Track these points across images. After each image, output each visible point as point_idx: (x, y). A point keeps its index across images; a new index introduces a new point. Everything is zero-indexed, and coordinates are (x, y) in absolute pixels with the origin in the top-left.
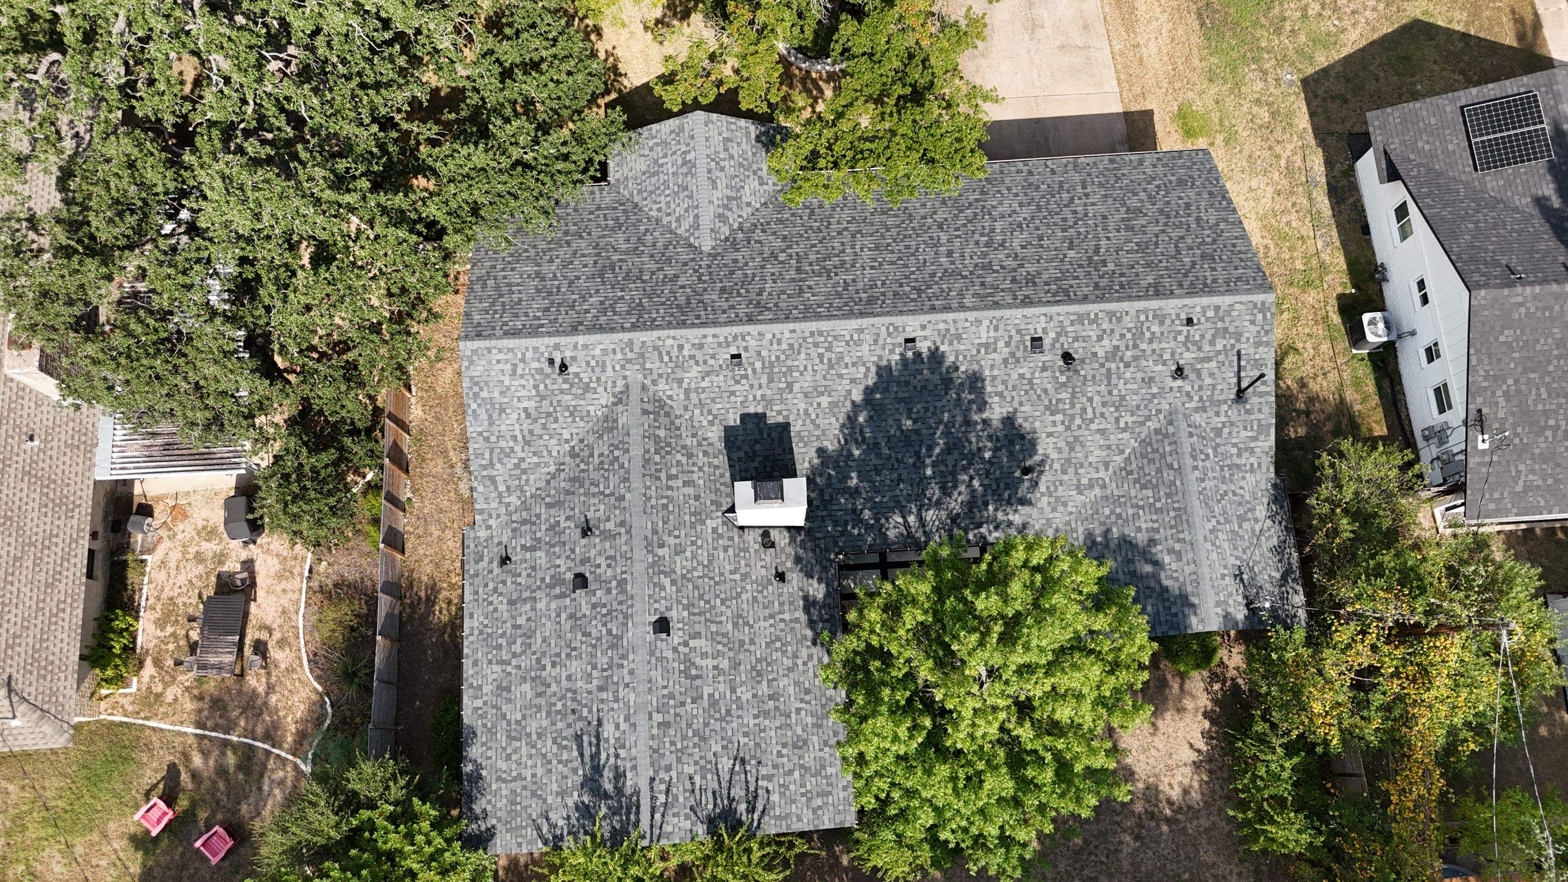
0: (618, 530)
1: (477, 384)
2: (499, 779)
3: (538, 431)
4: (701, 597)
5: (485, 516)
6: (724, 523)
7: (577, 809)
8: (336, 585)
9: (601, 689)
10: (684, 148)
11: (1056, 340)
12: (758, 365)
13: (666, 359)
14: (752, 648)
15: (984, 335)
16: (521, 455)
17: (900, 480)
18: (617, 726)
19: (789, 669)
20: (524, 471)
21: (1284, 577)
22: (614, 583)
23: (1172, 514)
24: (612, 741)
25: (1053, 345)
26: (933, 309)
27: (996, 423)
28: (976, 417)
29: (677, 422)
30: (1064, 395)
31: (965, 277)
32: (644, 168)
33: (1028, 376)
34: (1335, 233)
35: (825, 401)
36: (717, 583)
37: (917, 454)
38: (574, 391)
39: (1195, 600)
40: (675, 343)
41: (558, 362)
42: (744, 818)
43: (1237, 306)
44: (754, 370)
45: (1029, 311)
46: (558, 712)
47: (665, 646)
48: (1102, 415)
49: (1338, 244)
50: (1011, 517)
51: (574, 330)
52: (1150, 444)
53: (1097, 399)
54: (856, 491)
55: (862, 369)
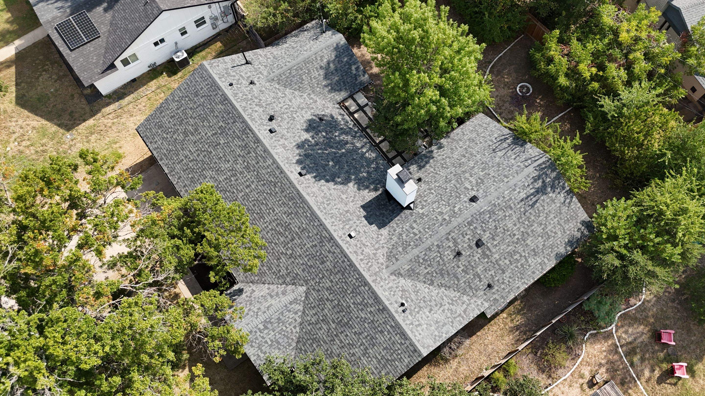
0: (451, 239)
1: (435, 339)
2: (565, 232)
3: (433, 303)
4: (451, 196)
5: (479, 307)
6: (416, 207)
7: (554, 191)
8: (543, 372)
9: (511, 208)
10: (259, 333)
11: (266, 125)
12: (347, 227)
13: (370, 264)
14: (453, 171)
15: (281, 150)
16: (447, 305)
17: (354, 159)
18: (519, 192)
19: (450, 158)
20: (452, 300)
21: (305, 31)
22: (472, 227)
23: (308, 65)
24: (525, 191)
25: (269, 126)
26: (282, 172)
27: (311, 134)
28: (313, 141)
29: (391, 247)
30: (285, 116)
32: (277, 351)
33: (286, 130)
34: (141, 90)
35: (344, 197)
36: (441, 195)
37: (341, 157)
38: (408, 296)
39: (335, 45)
40: (361, 263)
41: (402, 308)
42: (511, 138)
43: (215, 72)
44: (351, 227)
45: (261, 138)
46: (529, 222)
47: (480, 194)
48: (284, 102)
49: (145, 87)
50: (340, 120)
51: (385, 309)
52: (285, 84)
53: (280, 106)
54: (368, 172)
55: (323, 187)
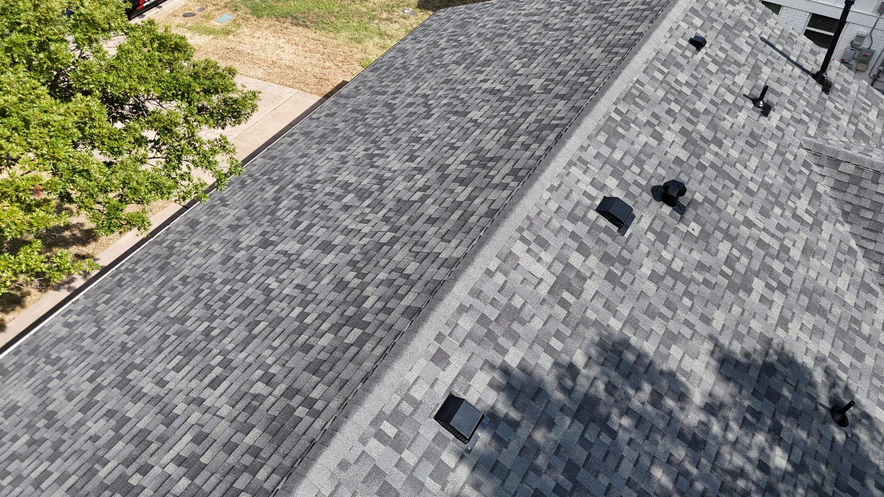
15: (540, 270)
25: (631, 194)
28: (693, 417)
30: (724, 248)
31: (392, 242)
33: (661, 269)
48: (781, 229)
53: (752, 214)
